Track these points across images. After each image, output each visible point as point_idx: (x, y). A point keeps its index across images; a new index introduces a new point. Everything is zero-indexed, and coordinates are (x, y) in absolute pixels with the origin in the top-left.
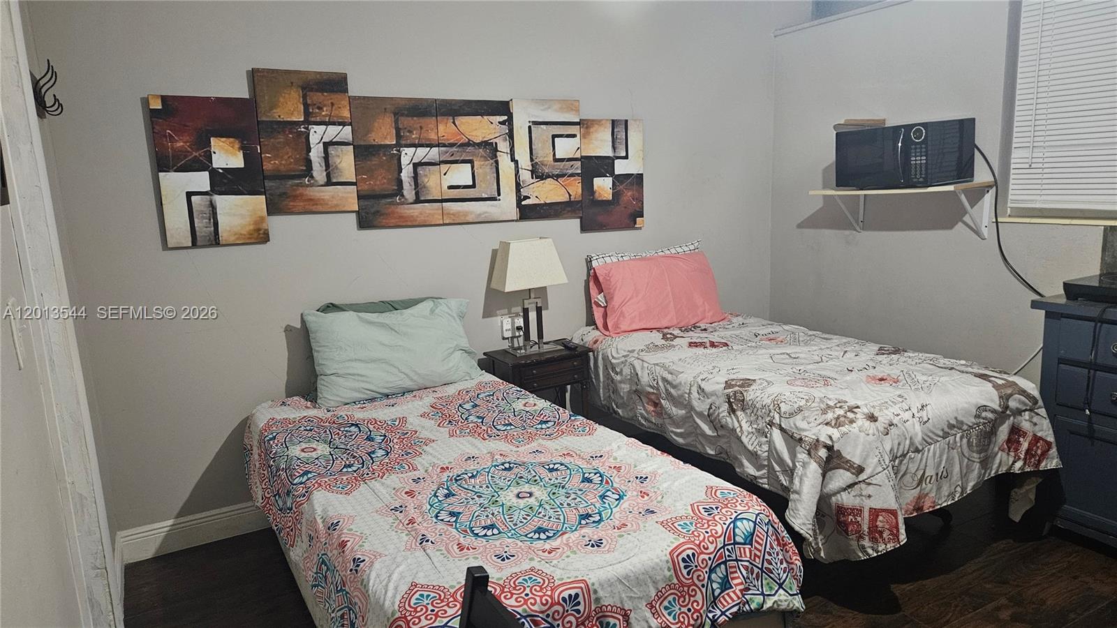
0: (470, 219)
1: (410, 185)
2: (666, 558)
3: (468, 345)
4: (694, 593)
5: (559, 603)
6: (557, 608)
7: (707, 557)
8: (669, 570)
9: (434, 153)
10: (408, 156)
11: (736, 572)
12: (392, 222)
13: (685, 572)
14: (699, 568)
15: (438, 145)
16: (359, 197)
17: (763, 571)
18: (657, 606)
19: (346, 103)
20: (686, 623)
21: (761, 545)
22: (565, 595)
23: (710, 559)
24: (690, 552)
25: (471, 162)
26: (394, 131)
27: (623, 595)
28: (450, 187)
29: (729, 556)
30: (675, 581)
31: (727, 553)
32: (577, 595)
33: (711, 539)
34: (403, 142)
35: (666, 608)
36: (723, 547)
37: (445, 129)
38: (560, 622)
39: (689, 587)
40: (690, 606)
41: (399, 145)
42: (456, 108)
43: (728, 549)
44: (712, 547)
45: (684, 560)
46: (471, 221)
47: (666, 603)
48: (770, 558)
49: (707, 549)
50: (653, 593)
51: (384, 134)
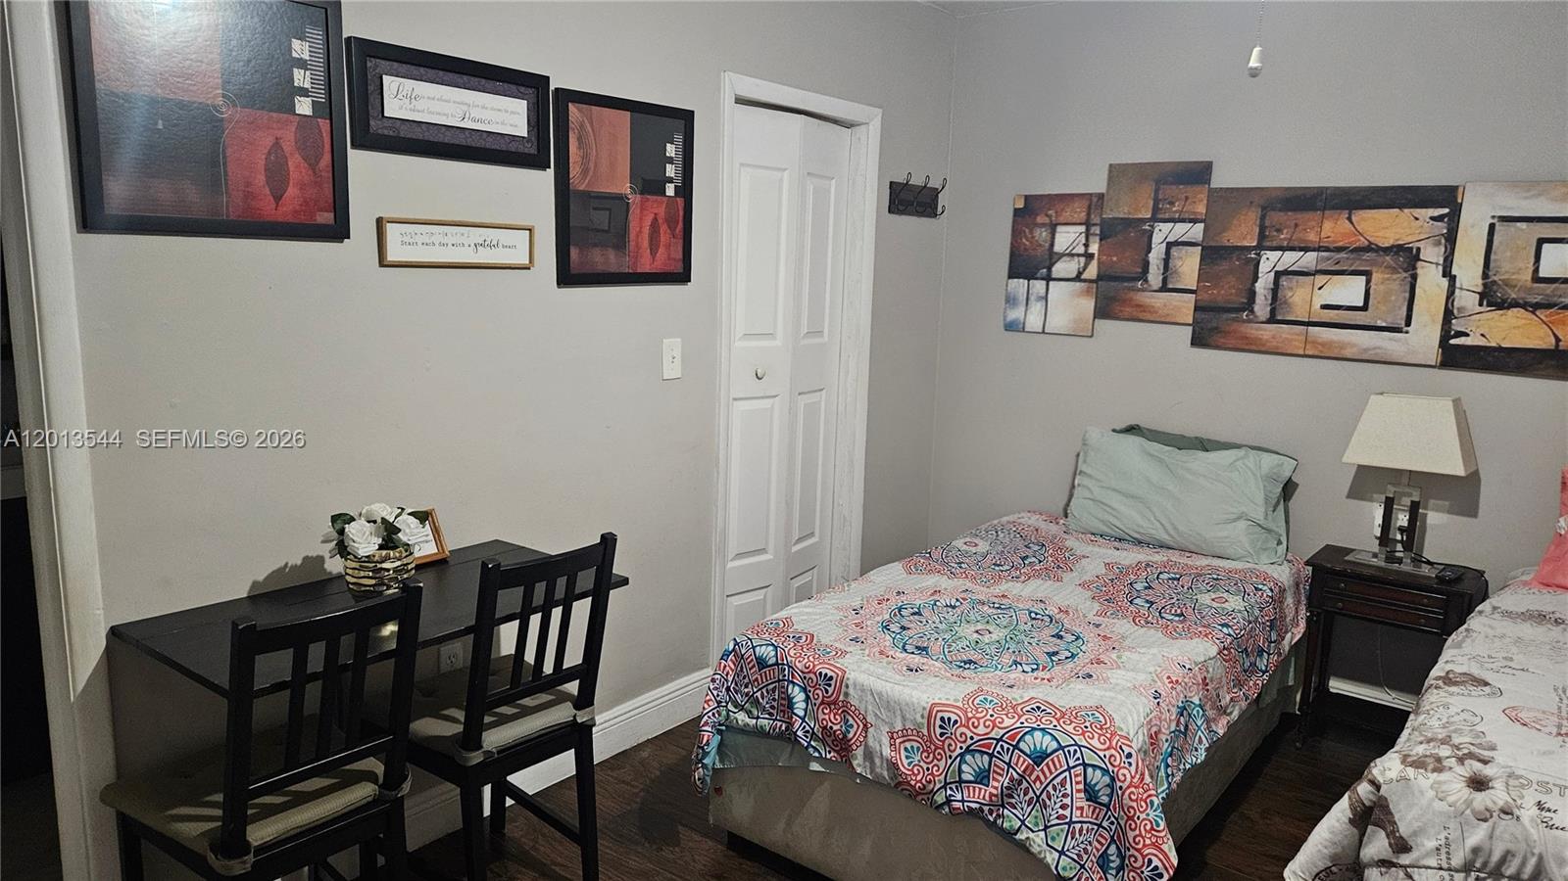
0: (1348, 353)
1: (1266, 299)
2: (925, 705)
3: (1262, 518)
4: (939, 757)
5: (815, 674)
6: (812, 676)
7: (969, 734)
8: (922, 716)
9: (1309, 259)
10: (1270, 261)
11: (1002, 776)
12: (1232, 342)
13: (939, 731)
14: (953, 737)
15: (1318, 249)
16: (1196, 309)
17: (1038, 801)
18: (898, 741)
19: (1204, 196)
20: (919, 778)
21: (1051, 773)
22: (824, 672)
23: (972, 738)
24: (954, 718)
25: (1367, 274)
26: (1258, 230)
27: (870, 708)
28: (1325, 307)
29: (998, 752)
30: (925, 732)
31: (998, 748)
32: (831, 678)
33: (987, 723)
34: (1267, 244)
35: (906, 749)
36: (998, 740)
37: (1334, 228)
38: (812, 690)
39: (937, 748)
40: (930, 766)
41: (1260, 247)
42: (1358, 198)
43: (1002, 746)
44: (981, 730)
45: (942, 719)
46: (1349, 356)
47: (908, 745)
48: (1052, 792)
49: (976, 728)
50: (899, 726)
51: (1243, 232)
